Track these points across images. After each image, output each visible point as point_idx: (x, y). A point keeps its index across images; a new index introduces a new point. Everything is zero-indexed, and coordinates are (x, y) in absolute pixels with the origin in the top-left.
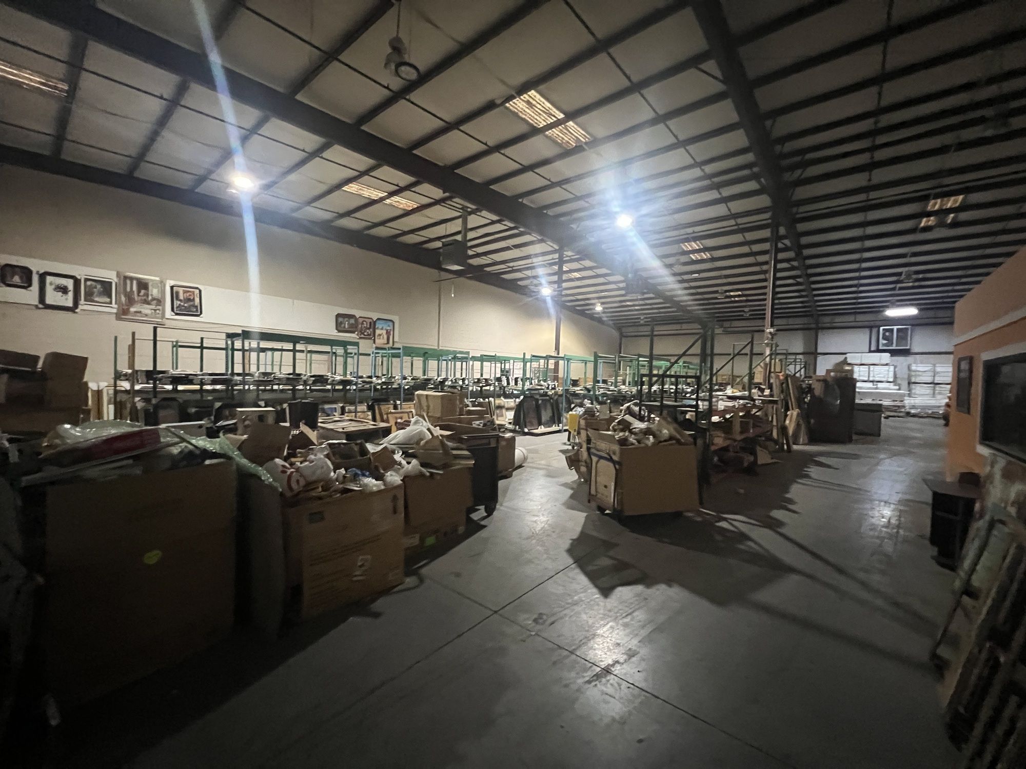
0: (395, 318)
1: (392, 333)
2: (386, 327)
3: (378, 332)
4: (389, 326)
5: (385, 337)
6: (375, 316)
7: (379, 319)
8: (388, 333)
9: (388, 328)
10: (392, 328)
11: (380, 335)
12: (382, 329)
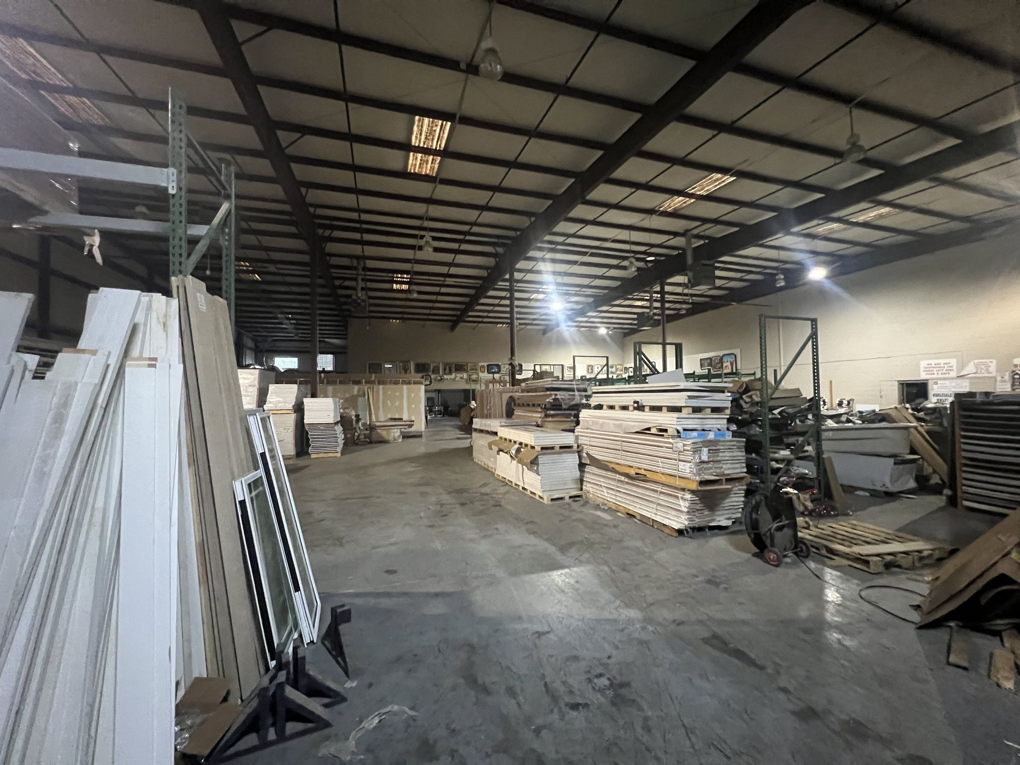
0: (737, 351)
1: (734, 363)
2: (730, 359)
3: (725, 365)
4: (732, 358)
5: (730, 367)
6: (721, 353)
7: (724, 355)
8: (732, 364)
9: (732, 360)
10: (734, 359)
11: (726, 367)
12: (727, 362)
